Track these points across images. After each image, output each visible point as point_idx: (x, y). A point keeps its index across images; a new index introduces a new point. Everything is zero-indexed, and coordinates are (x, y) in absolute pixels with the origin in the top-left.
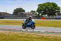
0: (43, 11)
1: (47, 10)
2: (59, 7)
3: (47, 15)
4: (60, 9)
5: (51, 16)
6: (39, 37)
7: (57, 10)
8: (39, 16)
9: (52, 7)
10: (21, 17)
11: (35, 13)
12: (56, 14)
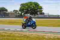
1: (29, 9)
2: (40, 6)
3: (29, 14)
4: (42, 9)
5: (33, 15)
6: (22, 36)
7: (39, 10)
8: (22, 15)
9: (35, 6)
10: (4, 16)
11: (17, 13)
12: (38, 13)
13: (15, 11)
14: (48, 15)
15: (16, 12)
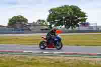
1: (64, 18)
3: (64, 26)
5: (71, 27)
6: (52, 62)
7: (80, 18)
13: (39, 21)
14: (96, 26)
15: (42, 23)
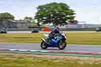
0: (45, 18)
5: (59, 25)
12: (67, 21)
